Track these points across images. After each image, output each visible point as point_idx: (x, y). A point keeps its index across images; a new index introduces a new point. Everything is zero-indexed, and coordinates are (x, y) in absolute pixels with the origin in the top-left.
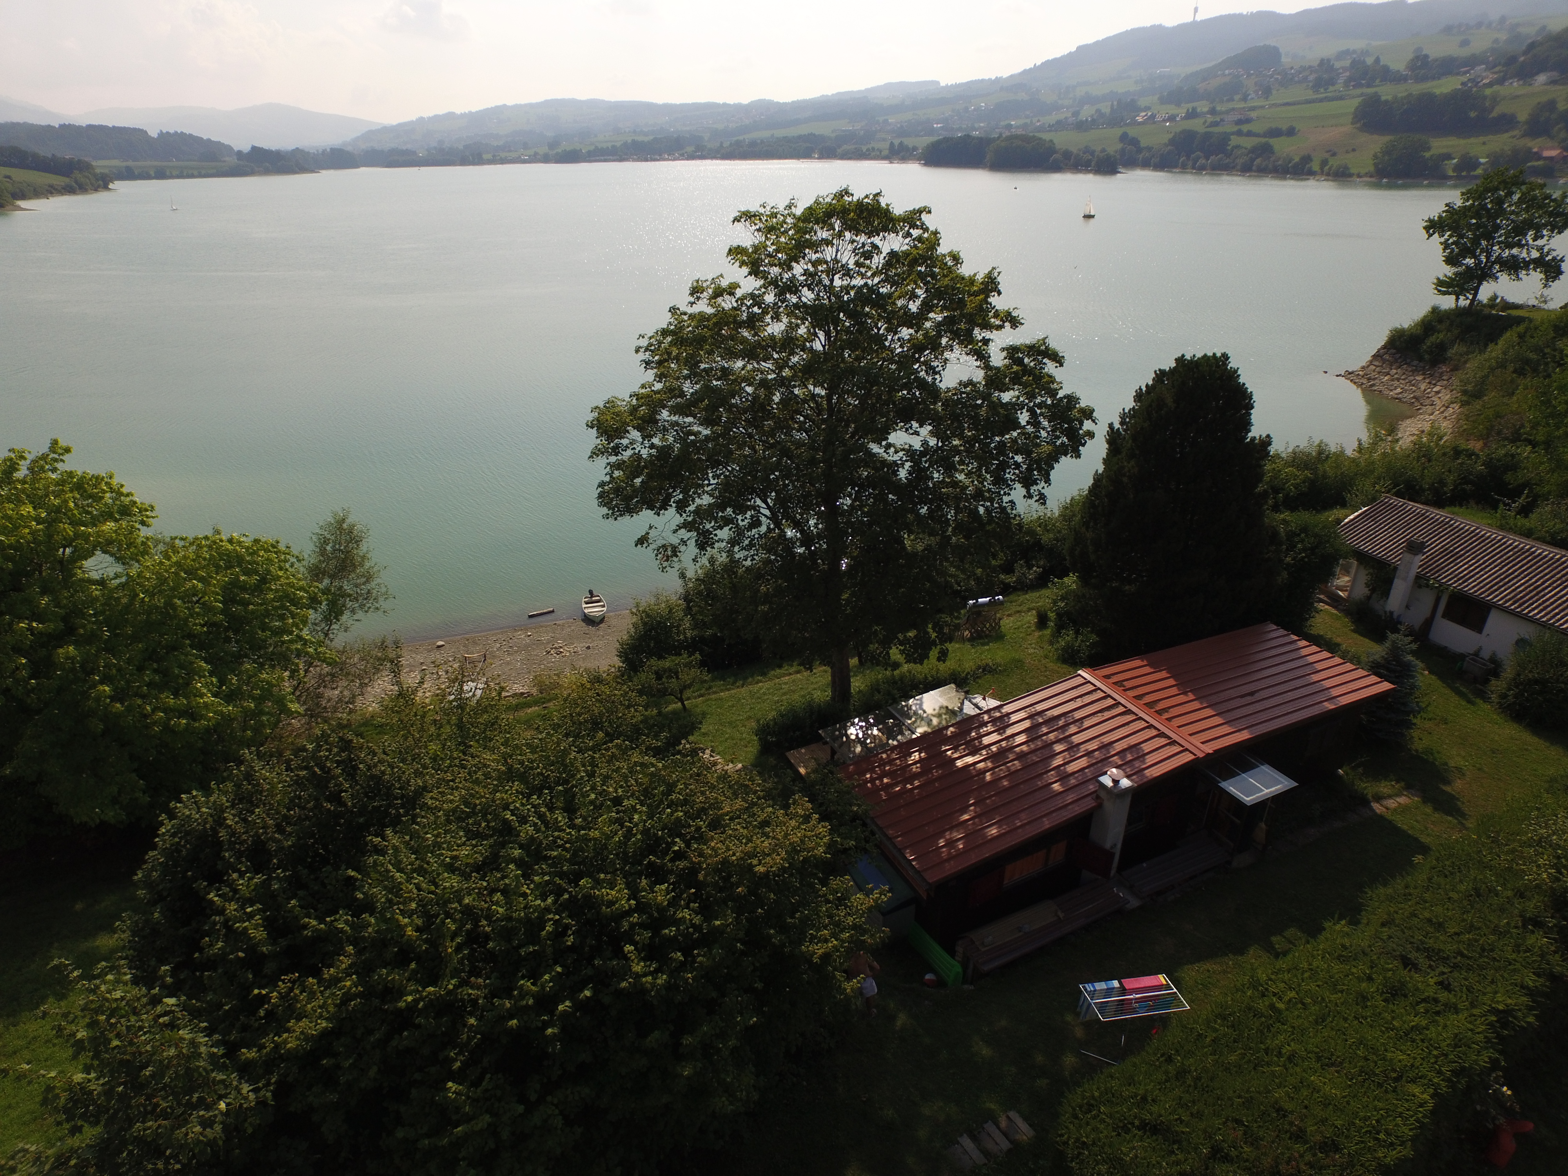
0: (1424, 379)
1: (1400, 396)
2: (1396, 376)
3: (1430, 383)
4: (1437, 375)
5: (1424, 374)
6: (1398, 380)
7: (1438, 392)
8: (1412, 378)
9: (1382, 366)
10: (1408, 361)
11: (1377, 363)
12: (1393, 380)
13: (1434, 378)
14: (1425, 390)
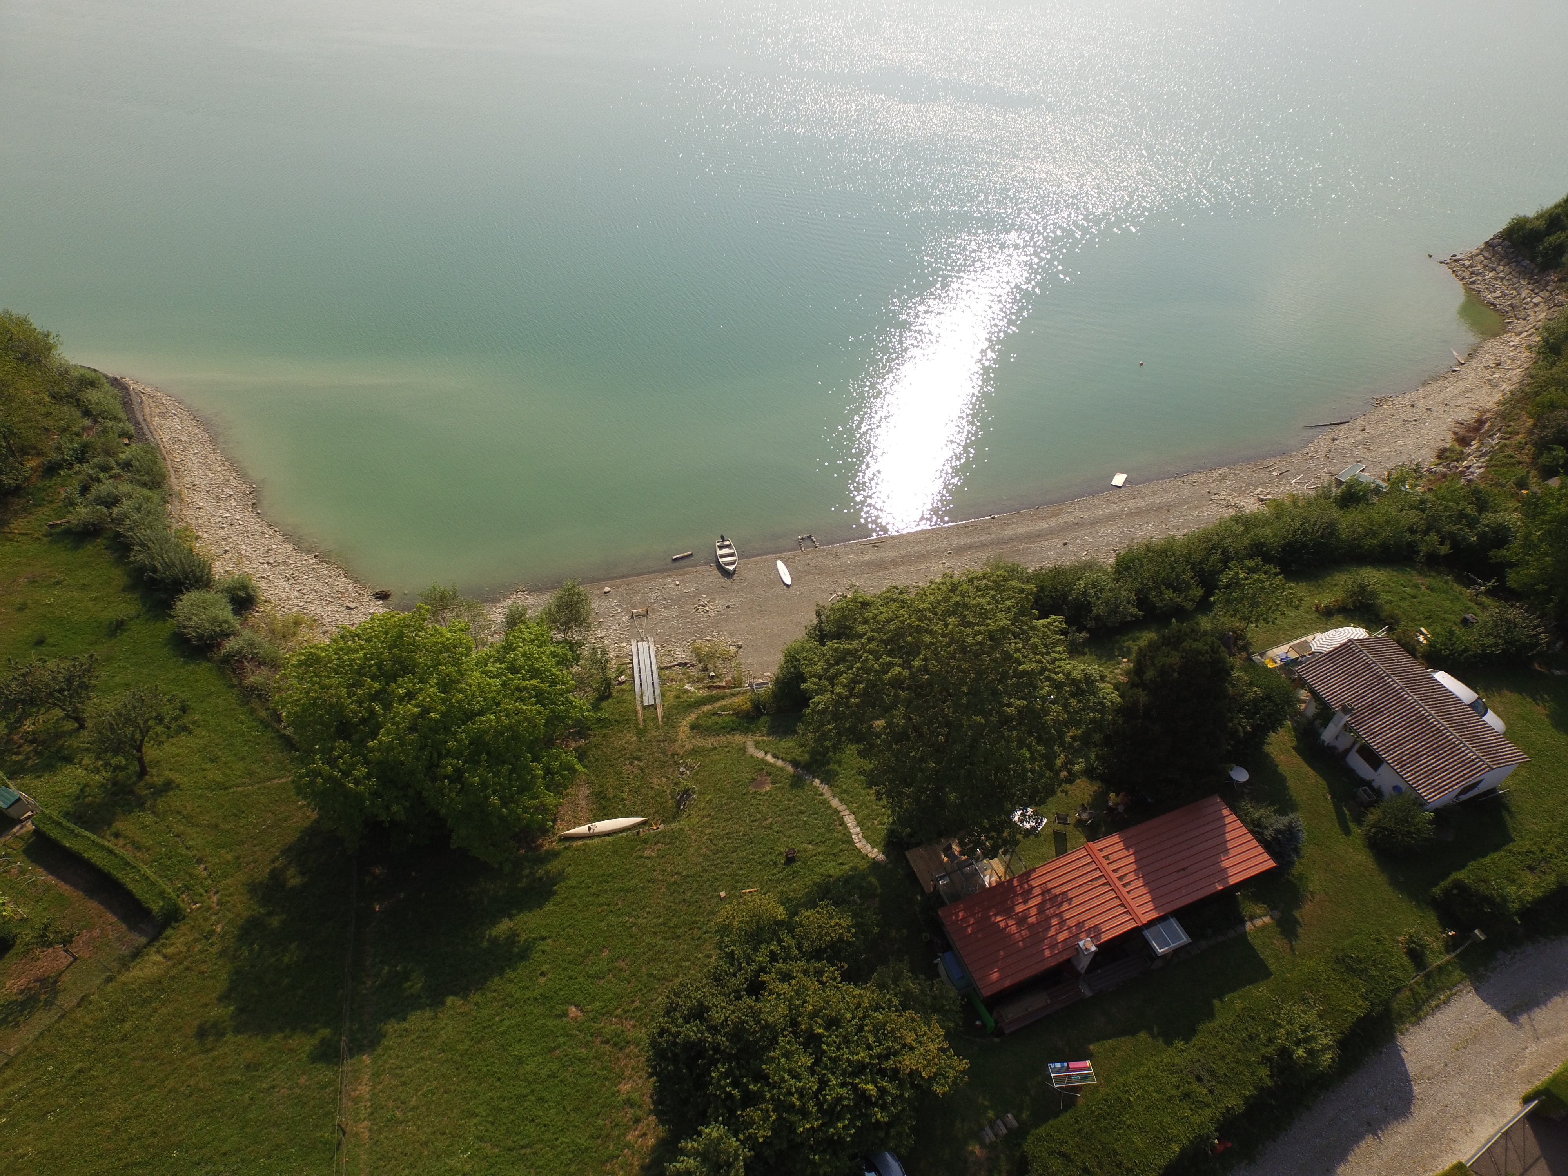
0: (1529, 284)
1: (1497, 302)
2: (1501, 275)
3: (1532, 290)
4: (1543, 282)
5: (1530, 279)
6: (1502, 279)
7: (1536, 305)
8: (1515, 280)
9: (1490, 259)
10: (1520, 258)
11: (1486, 254)
12: (1496, 279)
13: (1539, 285)
14: (1525, 299)
